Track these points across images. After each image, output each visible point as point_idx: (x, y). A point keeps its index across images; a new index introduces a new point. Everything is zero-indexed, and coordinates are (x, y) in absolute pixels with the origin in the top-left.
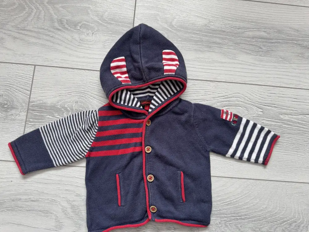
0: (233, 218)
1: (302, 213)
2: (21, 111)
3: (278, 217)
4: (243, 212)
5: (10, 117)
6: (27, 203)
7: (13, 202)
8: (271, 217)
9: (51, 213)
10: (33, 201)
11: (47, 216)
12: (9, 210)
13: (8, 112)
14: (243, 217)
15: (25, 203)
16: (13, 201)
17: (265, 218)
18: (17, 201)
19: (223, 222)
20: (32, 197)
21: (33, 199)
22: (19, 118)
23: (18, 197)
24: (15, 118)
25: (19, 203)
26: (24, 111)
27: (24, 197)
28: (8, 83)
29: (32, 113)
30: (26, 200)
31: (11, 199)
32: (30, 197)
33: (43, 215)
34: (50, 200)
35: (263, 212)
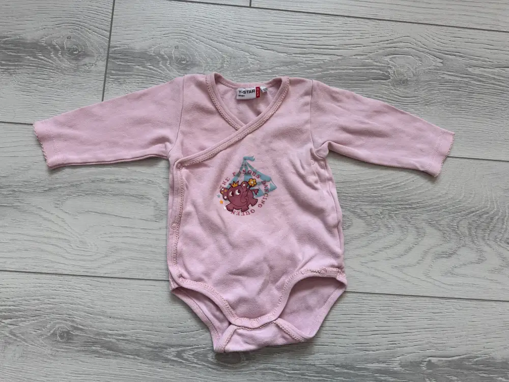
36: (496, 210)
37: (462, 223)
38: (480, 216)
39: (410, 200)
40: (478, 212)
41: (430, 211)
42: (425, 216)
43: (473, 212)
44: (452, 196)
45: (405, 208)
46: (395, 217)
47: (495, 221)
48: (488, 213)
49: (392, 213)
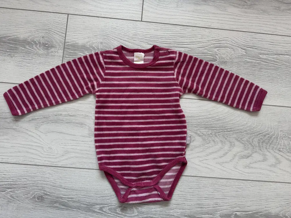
0: (221, 130)
1: (274, 128)
2: (59, 49)
3: (255, 130)
4: (229, 126)
5: (50, 54)
6: (66, 118)
7: (56, 117)
8: (250, 130)
9: (85, 125)
11: (82, 127)
13: (49, 50)
14: (229, 130)
16: (56, 115)
17: (246, 131)
18: (59, 116)
19: (214, 133)
20: (70, 113)
21: (71, 115)
22: (58, 54)
24: (54, 55)
25: (61, 117)
26: (61, 49)
27: (64, 113)
28: (48, 27)
29: (67, 51)
30: (65, 116)
31: (54, 114)
32: (69, 113)
33: (79, 126)
34: (84, 115)
35: (244, 127)
36: (273, 132)
37: (255, 139)
38: (265, 136)
39: (226, 127)
40: (263, 134)
41: (238, 133)
42: (235, 136)
43: (260, 134)
44: (249, 125)
45: (224, 131)
46: (218, 136)
47: (272, 139)
48: (269, 134)
49: (217, 133)
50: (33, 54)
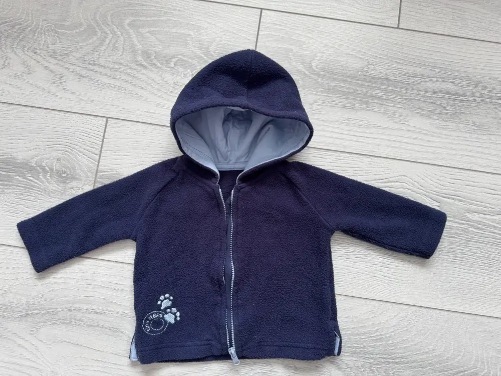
0: (382, 360)
1: (488, 363)
2: (85, 184)
3: (451, 365)
4: (398, 353)
5: (69, 192)
6: (88, 316)
7: (69, 313)
8: (440, 364)
9: (121, 332)
10: (97, 313)
11: (116, 336)
12: (64, 323)
15: (86, 315)
16: (69, 310)
17: (431, 365)
18: (75, 311)
19: (368, 365)
20: (96, 307)
21: (97, 311)
23: (77, 306)
24: (76, 193)
26: (90, 184)
27: (84, 307)
28: (68, 141)
30: (88, 311)
31: (66, 308)
32: (93, 307)
35: (428, 355)
40: (466, 373)
41: (415, 367)
43: (461, 372)
44: (439, 353)
45: (388, 362)
50: (39, 191)
